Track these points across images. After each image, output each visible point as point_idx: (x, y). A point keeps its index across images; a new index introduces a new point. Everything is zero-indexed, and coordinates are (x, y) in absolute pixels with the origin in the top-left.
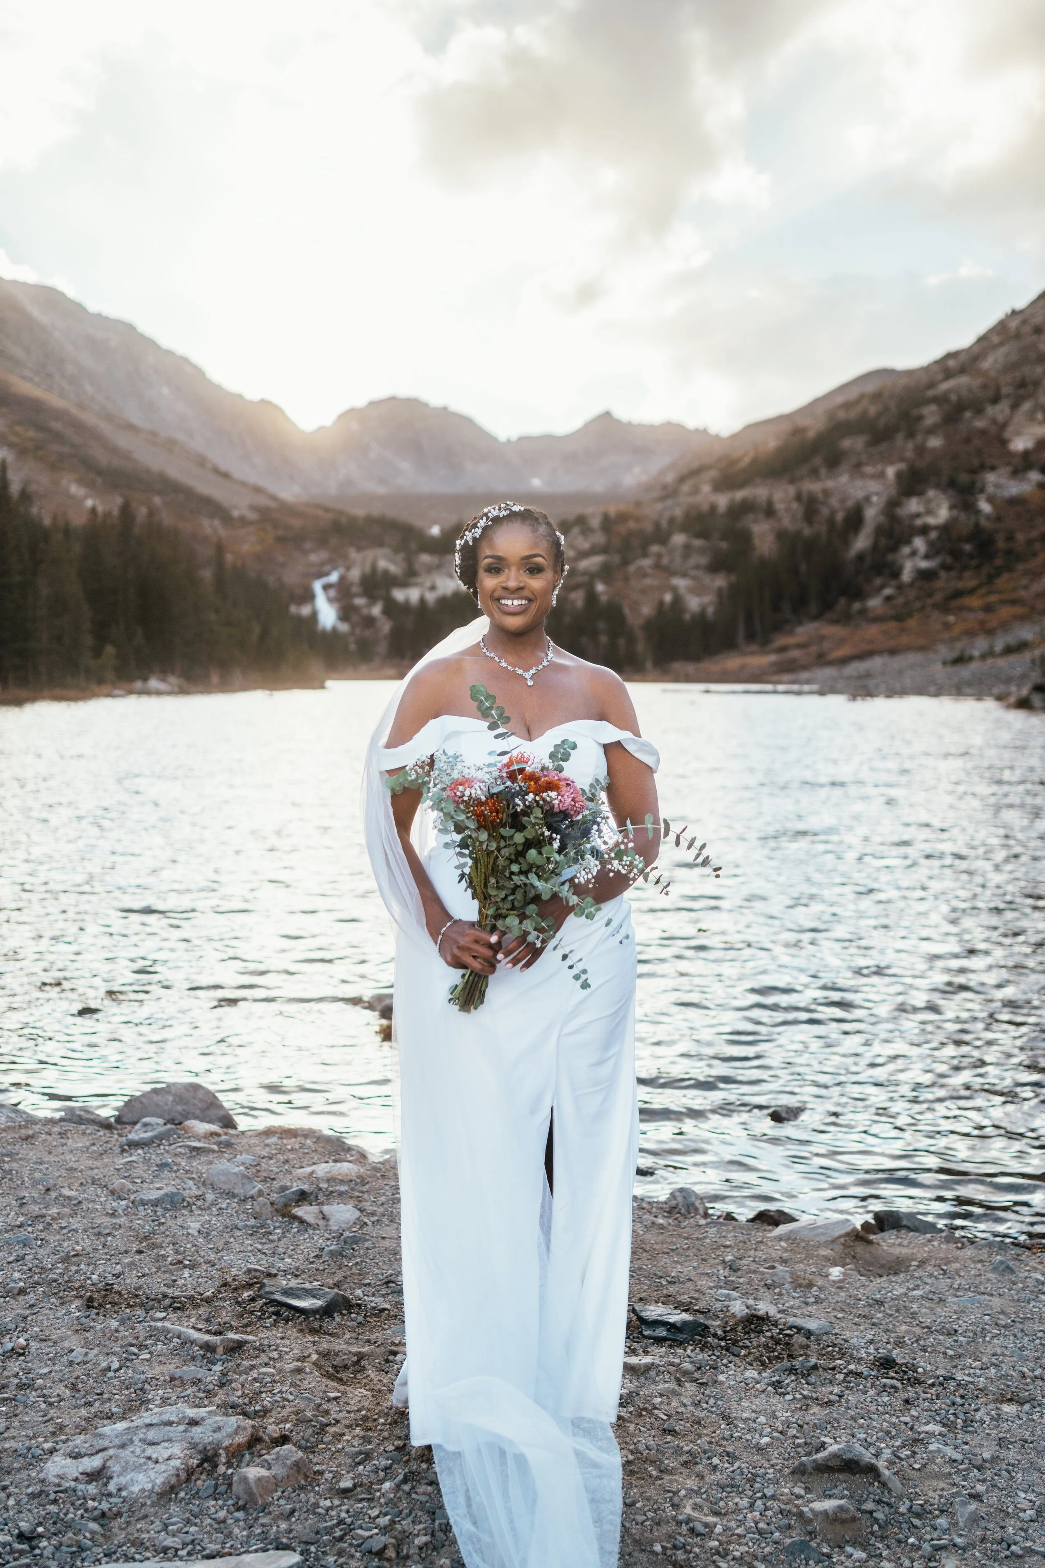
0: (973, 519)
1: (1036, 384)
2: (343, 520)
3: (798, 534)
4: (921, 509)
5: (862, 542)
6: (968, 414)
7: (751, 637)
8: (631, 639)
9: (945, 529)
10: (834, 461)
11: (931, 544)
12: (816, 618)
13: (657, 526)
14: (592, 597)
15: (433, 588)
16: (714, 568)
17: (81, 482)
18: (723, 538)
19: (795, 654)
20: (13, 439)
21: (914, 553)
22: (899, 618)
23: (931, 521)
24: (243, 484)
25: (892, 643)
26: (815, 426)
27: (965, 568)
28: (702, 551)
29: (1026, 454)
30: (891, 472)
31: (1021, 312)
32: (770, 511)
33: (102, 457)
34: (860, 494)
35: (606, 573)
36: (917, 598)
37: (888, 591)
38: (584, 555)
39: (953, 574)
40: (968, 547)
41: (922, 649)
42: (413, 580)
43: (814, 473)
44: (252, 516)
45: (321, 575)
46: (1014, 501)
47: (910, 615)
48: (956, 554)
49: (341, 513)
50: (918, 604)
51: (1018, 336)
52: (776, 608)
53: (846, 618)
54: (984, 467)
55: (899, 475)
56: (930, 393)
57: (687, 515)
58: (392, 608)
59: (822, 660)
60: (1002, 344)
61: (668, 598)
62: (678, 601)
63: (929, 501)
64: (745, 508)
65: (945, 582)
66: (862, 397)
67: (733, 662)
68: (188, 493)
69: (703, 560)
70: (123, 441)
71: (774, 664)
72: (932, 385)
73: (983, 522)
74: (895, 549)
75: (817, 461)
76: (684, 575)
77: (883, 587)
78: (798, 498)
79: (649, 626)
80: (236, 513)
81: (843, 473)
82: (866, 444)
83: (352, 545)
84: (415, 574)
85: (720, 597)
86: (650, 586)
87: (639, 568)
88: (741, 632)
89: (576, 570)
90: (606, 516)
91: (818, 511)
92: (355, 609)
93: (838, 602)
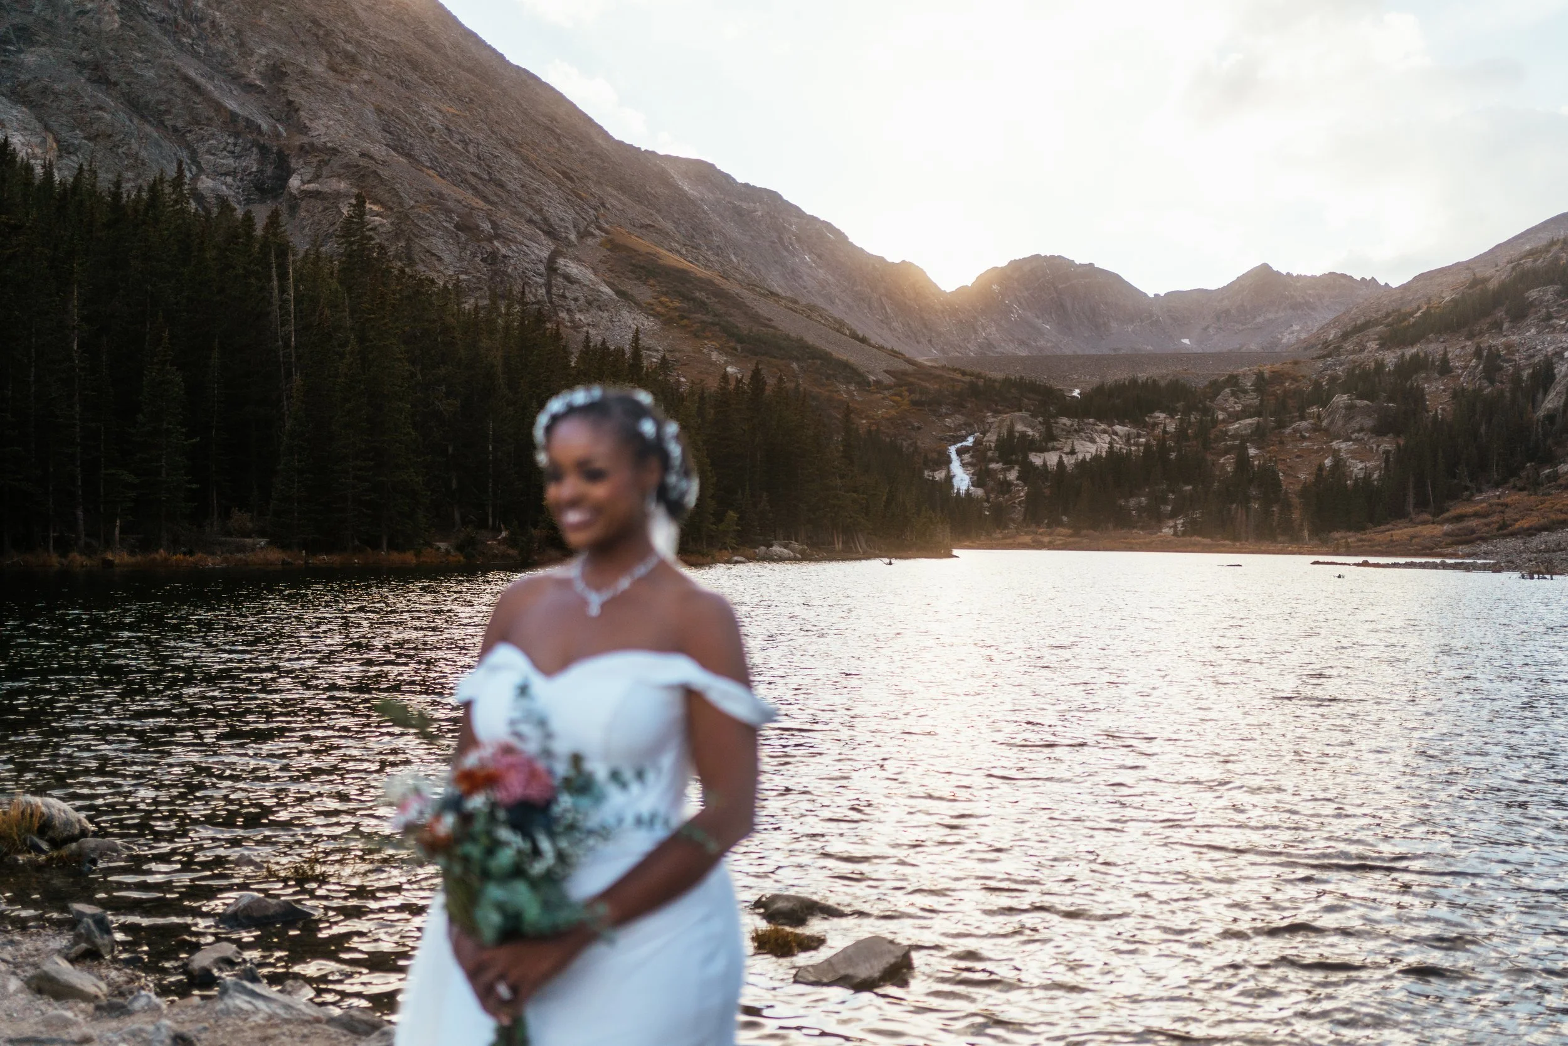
2: (981, 383)
3: (1478, 392)
5: (1551, 402)
7: (1422, 504)
8: (1287, 506)
10: (1519, 314)
12: (1497, 485)
13: (1317, 385)
14: (1243, 462)
15: (1073, 452)
16: (1379, 431)
17: (721, 350)
18: (1390, 399)
19: (1473, 523)
20: (659, 309)
24: (881, 348)
26: (1497, 277)
28: (1367, 412)
32: (1445, 368)
33: (743, 325)
34: (1550, 350)
35: (1259, 436)
38: (1236, 417)
42: (1050, 445)
43: (1497, 326)
44: (888, 380)
45: (955, 440)
49: (978, 376)
52: (1452, 475)
53: (1534, 485)
57: (1350, 373)
58: (1029, 473)
59: (1504, 530)
61: (1328, 462)
62: (1338, 464)
64: (1418, 364)
66: (1552, 243)
67: (1401, 532)
68: (826, 357)
69: (1369, 423)
70: (764, 308)
71: (1446, 534)
75: (1500, 313)
76: (1348, 439)
78: (1478, 353)
79: (1305, 492)
80: (872, 378)
81: (1529, 327)
82: (1558, 294)
83: (989, 409)
84: (1054, 438)
85: (1387, 461)
86: (1308, 449)
87: (1295, 431)
88: (1411, 500)
89: (1226, 433)
90: (1260, 376)
91: (1501, 368)
92: (990, 473)
93: (1524, 468)
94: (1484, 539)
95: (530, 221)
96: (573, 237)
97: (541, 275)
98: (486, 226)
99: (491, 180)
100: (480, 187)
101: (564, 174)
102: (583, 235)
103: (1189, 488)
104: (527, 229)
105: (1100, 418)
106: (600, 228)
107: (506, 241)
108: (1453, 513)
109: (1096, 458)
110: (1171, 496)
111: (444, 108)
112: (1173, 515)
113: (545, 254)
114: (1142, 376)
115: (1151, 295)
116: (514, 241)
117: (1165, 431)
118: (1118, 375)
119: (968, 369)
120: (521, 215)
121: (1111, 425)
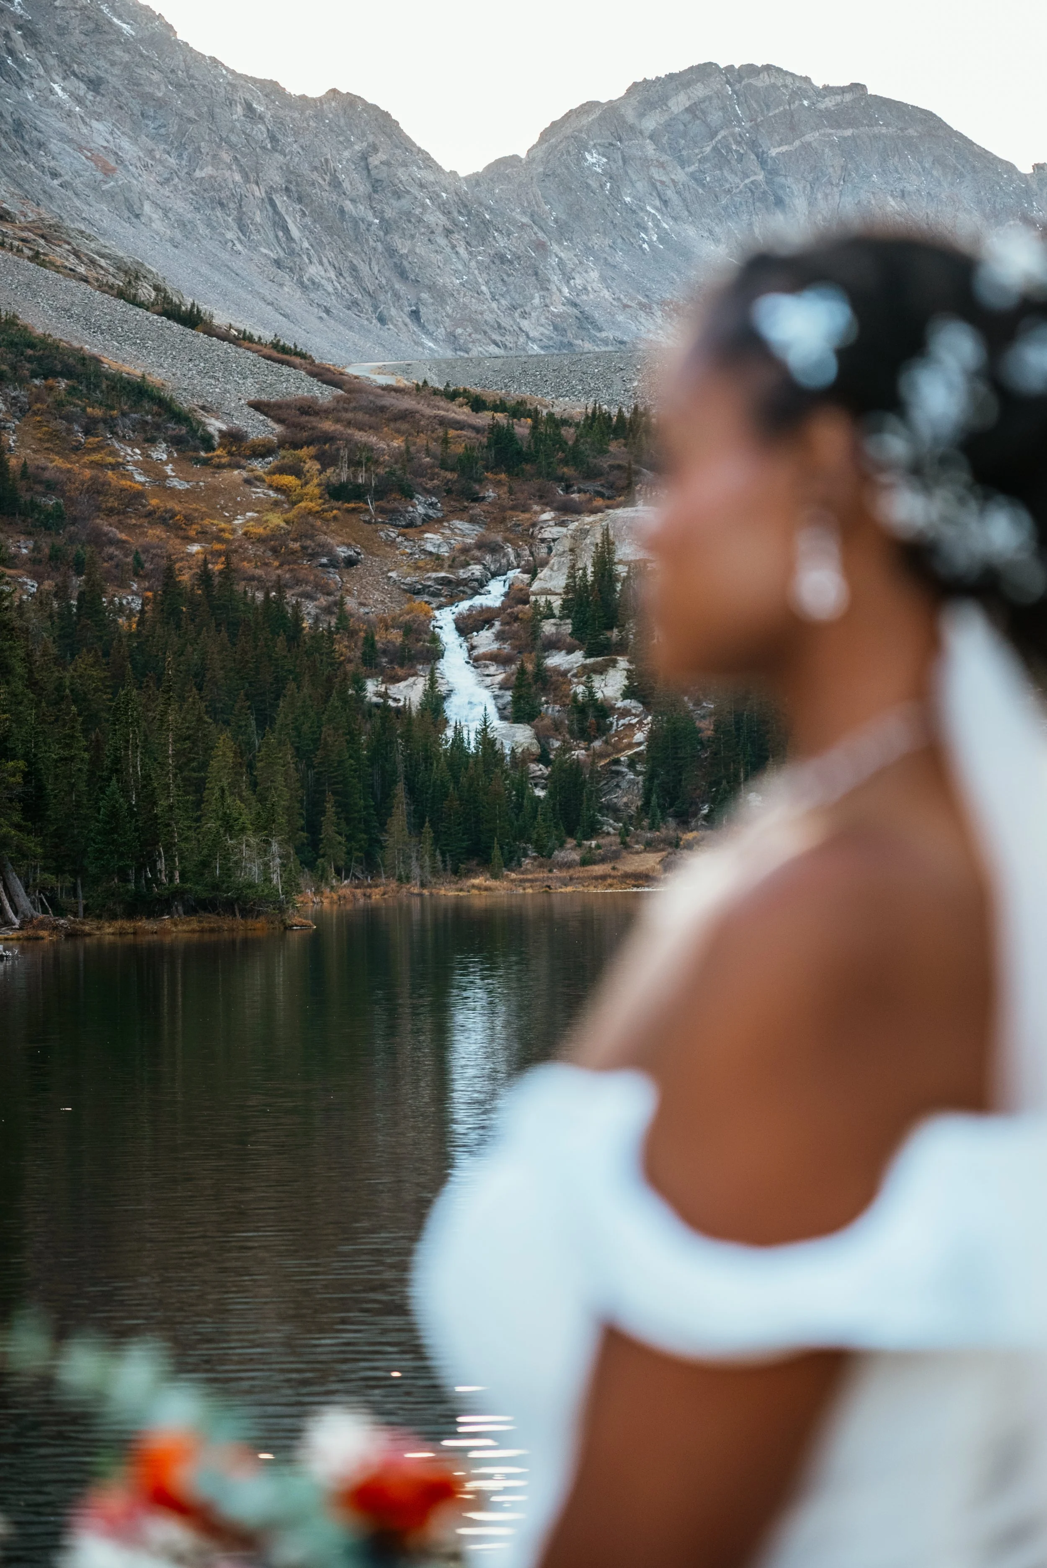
2: (522, 429)
24: (244, 340)
44: (261, 429)
45: (455, 590)
49: (518, 410)
68: (82, 371)
80: (215, 426)
83: (545, 499)
92: (549, 682)
115: (1022, 168)
119: (493, 392)
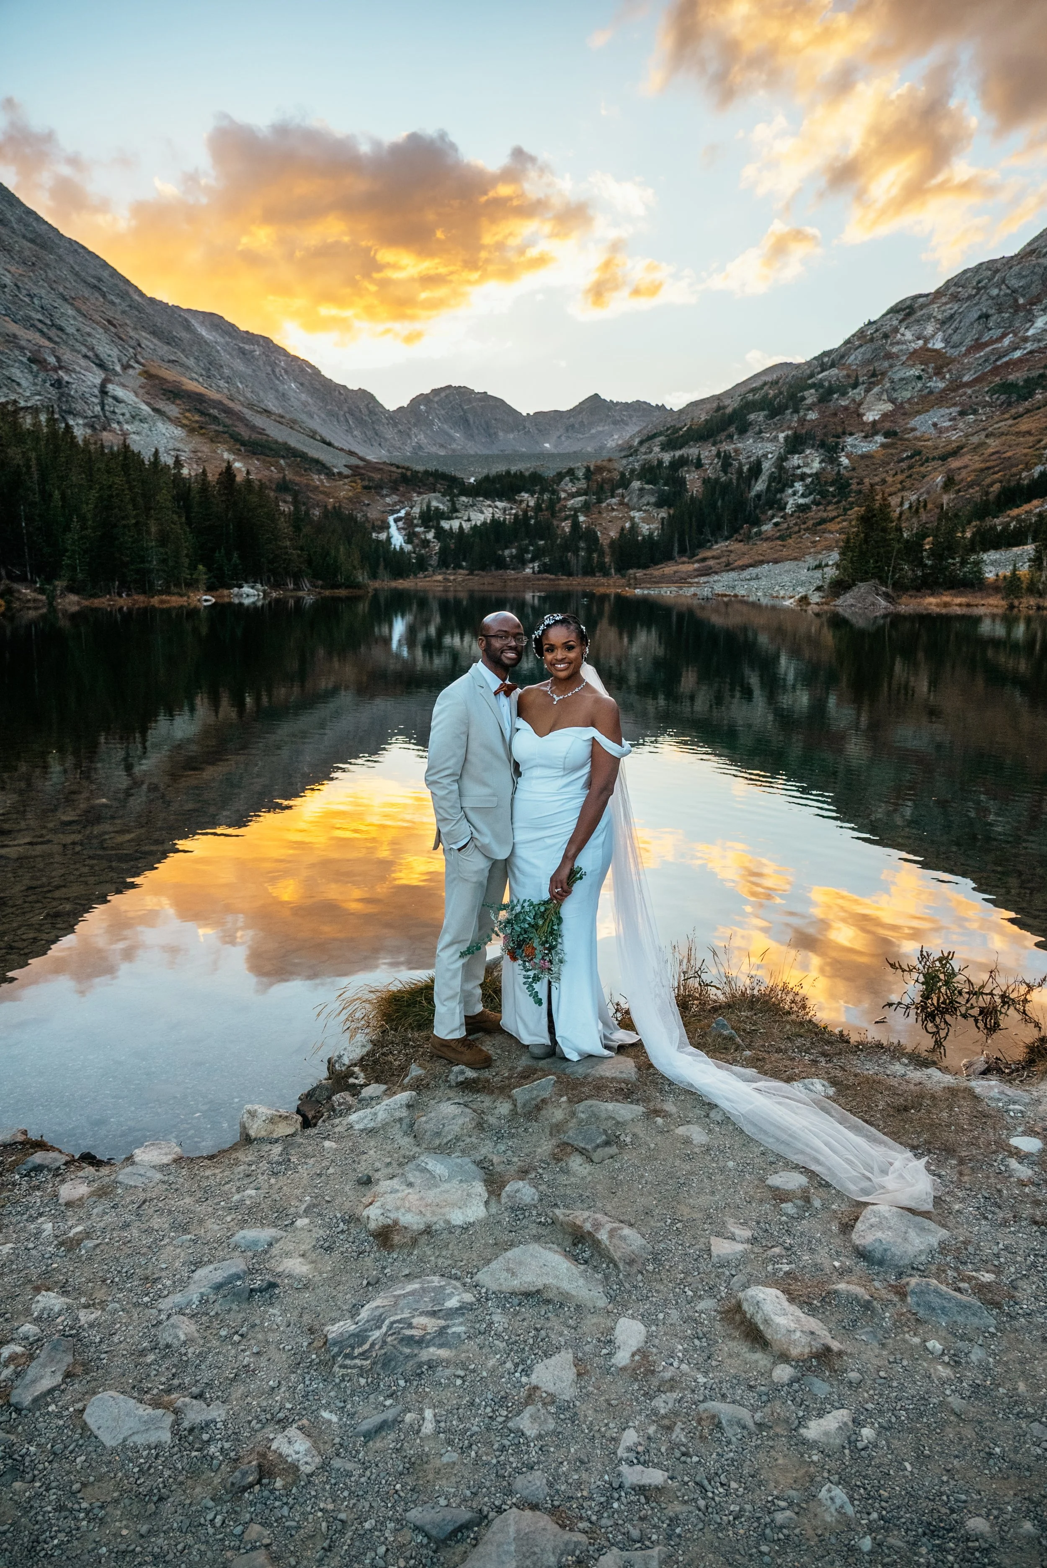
0: (836, 469)
1: (883, 374)
2: (409, 473)
3: (717, 480)
4: (801, 462)
5: (760, 486)
6: (835, 396)
7: (682, 552)
8: (602, 554)
9: (816, 475)
10: (743, 430)
11: (807, 486)
12: (727, 539)
13: (623, 475)
14: (576, 525)
15: (469, 520)
16: (659, 505)
17: (230, 450)
18: (666, 484)
19: (711, 563)
20: (185, 422)
21: (794, 494)
22: (782, 538)
23: (807, 471)
24: (342, 450)
25: (776, 556)
26: (732, 405)
27: (829, 503)
28: (652, 492)
29: (874, 422)
30: (782, 436)
31: (875, 322)
32: (699, 465)
33: (245, 433)
34: (760, 453)
35: (586, 508)
36: (796, 524)
37: (775, 520)
38: (572, 496)
39: (821, 507)
40: (831, 489)
41: (795, 559)
42: (454, 515)
43: (730, 437)
44: (347, 471)
45: (393, 512)
46: (863, 457)
47: (790, 536)
48: (823, 494)
49: (407, 469)
50: (796, 529)
51: (872, 340)
52: (701, 532)
53: (748, 538)
54: (844, 433)
55: (786, 438)
56: (810, 382)
57: (643, 467)
58: (441, 534)
60: (861, 346)
61: (628, 525)
62: (634, 526)
63: (807, 456)
64: (682, 462)
65: (816, 513)
66: (765, 384)
67: (669, 569)
68: (303, 456)
69: (653, 500)
70: (259, 421)
71: (695, 570)
72: (812, 376)
73: (843, 471)
74: (782, 491)
75: (732, 429)
76: (640, 510)
77: (773, 517)
78: (718, 455)
79: (612, 543)
80: (336, 470)
81: (749, 437)
82: (766, 417)
83: (414, 491)
84: (456, 511)
85: (663, 524)
86: (616, 517)
87: (608, 505)
88: (676, 549)
89: (565, 506)
90: (588, 469)
91: (731, 464)
92: (416, 534)
93: (742, 528)
94: (716, 573)
95: (86, 357)
96: (118, 368)
97: (96, 396)
98: (52, 360)
99: (53, 325)
100: (45, 330)
101: (109, 322)
102: (126, 367)
103: (542, 542)
104: (83, 362)
105: (486, 497)
106: (138, 362)
107: (68, 371)
108: (700, 556)
109: (484, 523)
110: (531, 548)
111: (13, 269)
112: (532, 560)
113: (98, 381)
114: (514, 469)
115: (524, 414)
116: (74, 371)
117: (528, 506)
118: (499, 468)
119: (402, 464)
120: (79, 352)
121: (494, 502)
